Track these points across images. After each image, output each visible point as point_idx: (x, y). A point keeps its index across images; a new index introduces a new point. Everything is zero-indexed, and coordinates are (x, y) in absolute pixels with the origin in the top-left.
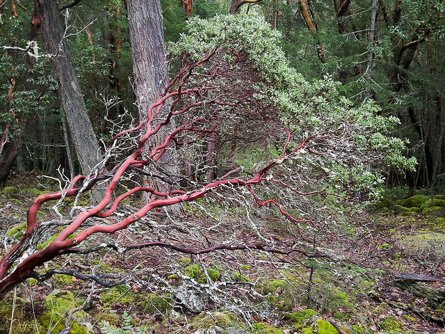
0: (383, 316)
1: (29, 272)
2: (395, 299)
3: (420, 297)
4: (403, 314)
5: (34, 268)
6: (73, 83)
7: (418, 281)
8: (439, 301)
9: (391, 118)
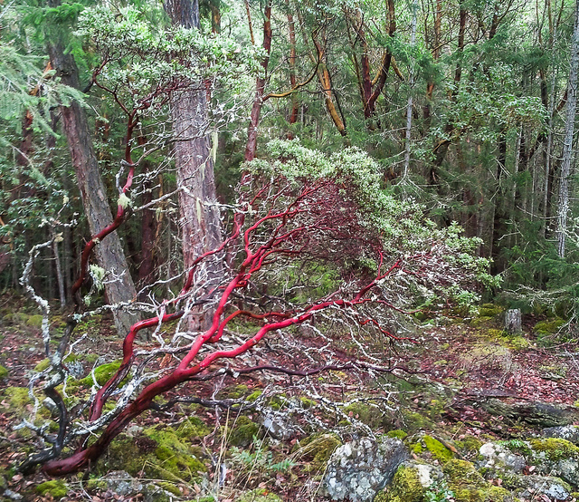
0: (463, 436)
1: (148, 403)
2: (470, 418)
3: (495, 415)
4: (481, 433)
5: (153, 397)
6: (100, 192)
7: (491, 397)
8: (515, 418)
9: (474, 239)
